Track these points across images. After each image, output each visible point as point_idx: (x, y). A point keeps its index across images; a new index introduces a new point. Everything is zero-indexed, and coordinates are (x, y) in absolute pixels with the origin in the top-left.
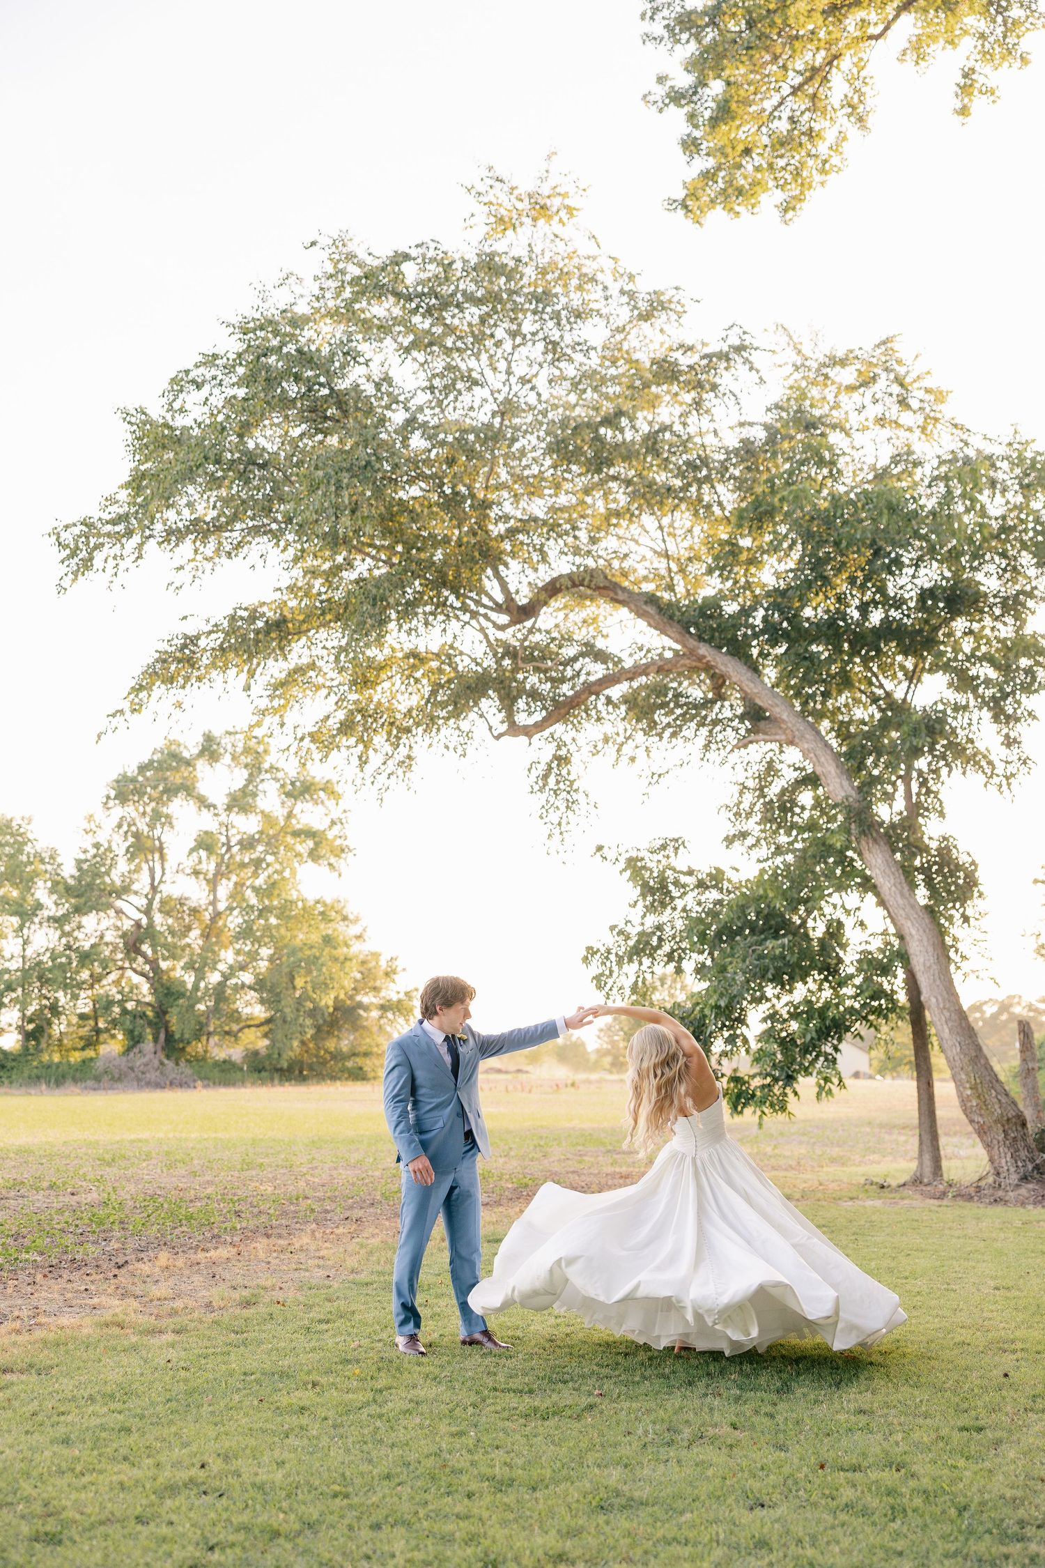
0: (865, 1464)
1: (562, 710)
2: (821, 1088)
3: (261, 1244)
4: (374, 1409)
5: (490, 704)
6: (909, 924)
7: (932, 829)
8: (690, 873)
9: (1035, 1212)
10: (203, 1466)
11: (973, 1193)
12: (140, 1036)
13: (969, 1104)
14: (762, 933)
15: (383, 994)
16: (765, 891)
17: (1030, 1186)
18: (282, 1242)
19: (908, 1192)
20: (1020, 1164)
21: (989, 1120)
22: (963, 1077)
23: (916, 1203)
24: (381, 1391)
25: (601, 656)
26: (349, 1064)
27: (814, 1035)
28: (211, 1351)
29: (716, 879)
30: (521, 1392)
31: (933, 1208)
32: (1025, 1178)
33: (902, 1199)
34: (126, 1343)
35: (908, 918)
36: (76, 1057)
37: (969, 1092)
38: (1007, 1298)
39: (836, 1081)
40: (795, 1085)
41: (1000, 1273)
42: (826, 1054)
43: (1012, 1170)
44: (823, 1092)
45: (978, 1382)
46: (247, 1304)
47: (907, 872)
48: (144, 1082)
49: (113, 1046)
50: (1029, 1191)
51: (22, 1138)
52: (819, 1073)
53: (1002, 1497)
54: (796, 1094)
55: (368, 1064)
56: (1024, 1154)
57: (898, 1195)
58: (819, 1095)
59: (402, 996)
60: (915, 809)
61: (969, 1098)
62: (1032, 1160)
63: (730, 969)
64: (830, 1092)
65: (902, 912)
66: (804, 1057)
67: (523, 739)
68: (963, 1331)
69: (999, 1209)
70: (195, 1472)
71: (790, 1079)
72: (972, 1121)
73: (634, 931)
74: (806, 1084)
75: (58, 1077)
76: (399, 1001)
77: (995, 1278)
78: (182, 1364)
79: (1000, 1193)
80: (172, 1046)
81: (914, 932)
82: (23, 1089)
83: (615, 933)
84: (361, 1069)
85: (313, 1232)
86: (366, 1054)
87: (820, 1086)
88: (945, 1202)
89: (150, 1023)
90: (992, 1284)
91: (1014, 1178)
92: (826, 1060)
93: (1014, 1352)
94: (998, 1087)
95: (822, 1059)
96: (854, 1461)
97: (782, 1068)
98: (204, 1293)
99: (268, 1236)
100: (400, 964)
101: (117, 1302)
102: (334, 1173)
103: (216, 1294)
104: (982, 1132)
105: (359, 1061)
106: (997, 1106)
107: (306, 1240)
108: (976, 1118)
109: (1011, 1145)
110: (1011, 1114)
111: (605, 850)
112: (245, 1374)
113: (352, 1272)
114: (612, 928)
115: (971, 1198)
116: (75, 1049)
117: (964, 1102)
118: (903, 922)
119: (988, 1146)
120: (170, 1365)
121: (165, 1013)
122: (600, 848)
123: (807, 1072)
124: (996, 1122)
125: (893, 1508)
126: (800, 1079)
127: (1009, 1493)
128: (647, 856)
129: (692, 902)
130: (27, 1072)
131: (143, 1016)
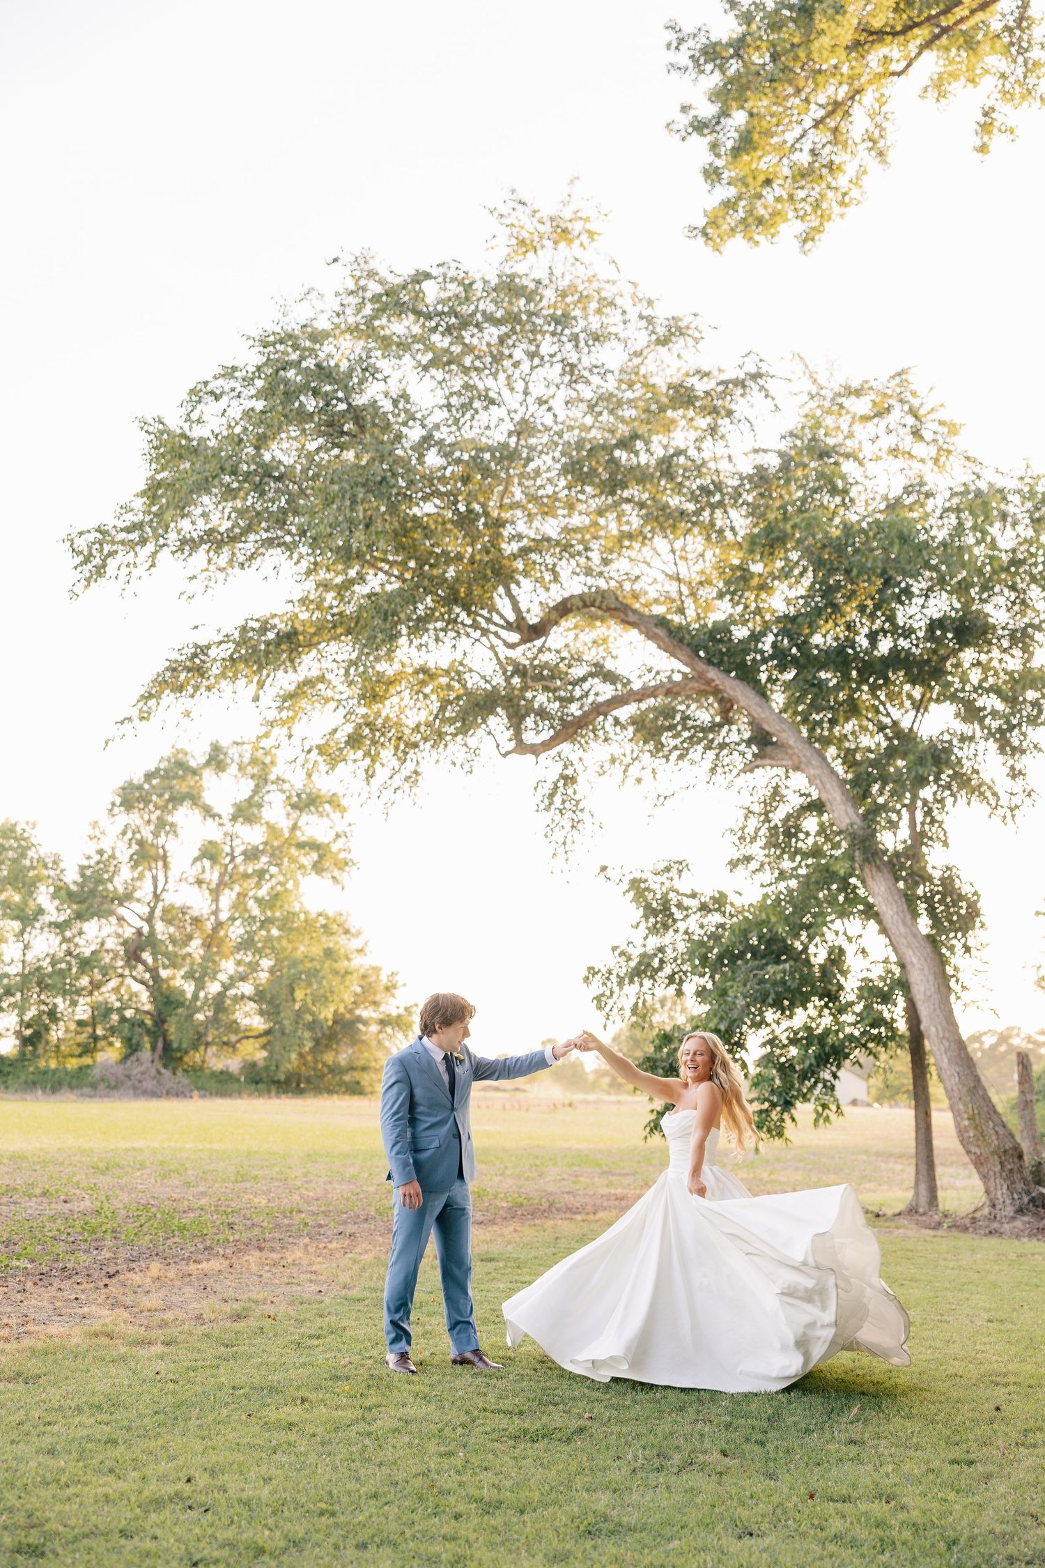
0: (855, 1495)
1: (570, 729)
2: (819, 1115)
3: (253, 1257)
4: (362, 1427)
5: (498, 722)
6: (911, 952)
7: (935, 859)
8: (693, 895)
9: (1030, 1245)
10: (189, 1481)
11: (968, 1225)
12: (138, 1044)
13: (966, 1135)
14: (763, 957)
15: (382, 1009)
16: (768, 915)
17: (1026, 1219)
18: (274, 1255)
19: (903, 1221)
20: (1016, 1196)
21: (986, 1151)
22: (961, 1107)
23: (911, 1233)
24: (370, 1409)
25: (610, 677)
26: (347, 1078)
27: (813, 1061)
28: (200, 1363)
29: (720, 902)
30: (511, 1413)
31: (929, 1239)
32: (1020, 1211)
33: (897, 1228)
34: (114, 1353)
35: (909, 946)
36: (72, 1064)
37: (966, 1123)
38: (1000, 1331)
39: (833, 1108)
40: (793, 1111)
41: (994, 1306)
42: (825, 1081)
43: (1008, 1202)
44: (820, 1118)
45: (970, 1415)
46: (238, 1317)
47: (910, 900)
48: (140, 1091)
49: (110, 1054)
50: (1024, 1223)
51: (15, 1143)
52: (818, 1099)
53: (992, 1532)
54: (793, 1120)
55: (365, 1078)
56: (1020, 1186)
57: (892, 1224)
58: (816, 1121)
59: (401, 1011)
60: (919, 838)
61: (966, 1129)
62: (1028, 1193)
63: (731, 993)
64: (827, 1119)
65: (903, 940)
66: (802, 1083)
67: (530, 757)
68: (956, 1363)
69: (994, 1241)
70: (181, 1486)
71: (788, 1105)
72: (968, 1152)
73: (635, 952)
74: (804, 1110)
75: (54, 1083)
76: (399, 1016)
77: (988, 1310)
78: (171, 1376)
79: (995, 1225)
80: (170, 1056)
81: (915, 961)
82: (19, 1095)
83: (617, 953)
84: (358, 1083)
85: (306, 1246)
86: (364, 1069)
87: (817, 1112)
88: (940, 1233)
89: (148, 1032)
90: (986, 1316)
91: (1010, 1211)
92: (825, 1086)
93: (1006, 1385)
94: (995, 1117)
95: (820, 1085)
96: (844, 1492)
97: (780, 1094)
98: (195, 1305)
99: (261, 1249)
100: (400, 979)
101: (107, 1312)
102: (329, 1187)
103: (207, 1306)
104: (978, 1163)
105: (357, 1075)
106: (994, 1138)
107: (299, 1254)
108: (974, 1149)
109: (1008, 1178)
110: (1008, 1145)
111: (609, 872)
112: (234, 1388)
113: (344, 1287)
114: (614, 949)
115: (966, 1229)
116: (72, 1056)
117: (961, 1133)
118: (904, 950)
119: (984, 1177)
120: (158, 1377)
121: (164, 1022)
122: (604, 869)
123: (805, 1098)
124: (993, 1153)
125: (882, 1540)
126: (798, 1104)
127: (999, 1528)
128: (651, 877)
129: (694, 925)
130: (23, 1077)
131: (141, 1024)
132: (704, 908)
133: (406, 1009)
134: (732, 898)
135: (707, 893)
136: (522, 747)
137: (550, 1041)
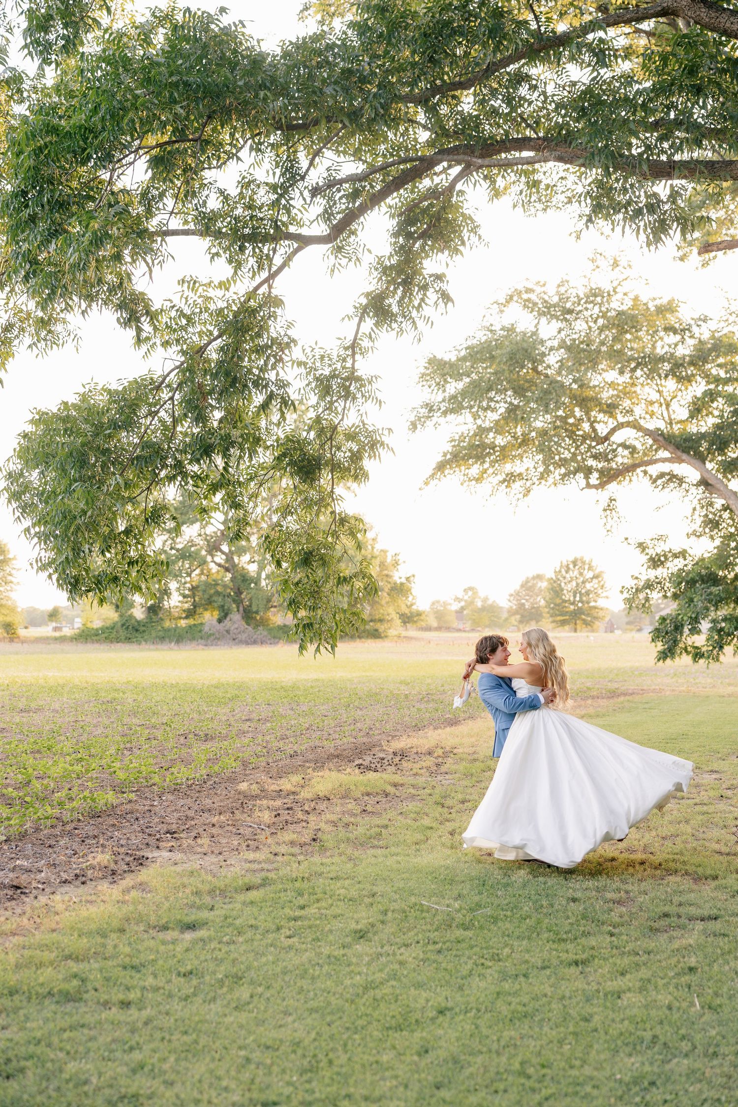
1: (609, 476)
5: (580, 476)
8: (671, 551)
12: (229, 609)
15: (391, 579)
26: (367, 627)
36: (183, 623)
40: (724, 650)
48: (236, 640)
49: (209, 617)
54: (724, 654)
55: (381, 627)
59: (403, 580)
66: (728, 638)
67: (594, 490)
71: (721, 648)
73: (644, 578)
74: (729, 650)
75: (179, 637)
76: (402, 584)
80: (248, 615)
82: (152, 647)
83: (634, 578)
84: (376, 630)
86: (381, 621)
89: (234, 601)
97: (718, 643)
100: (401, 558)
105: (378, 626)
114: (633, 576)
116: (181, 618)
121: (241, 593)
123: (729, 644)
126: (726, 647)
128: (649, 542)
129: (674, 566)
130: (154, 634)
131: (229, 595)
132: (676, 556)
133: (408, 579)
134: (689, 551)
135: (677, 549)
136: (589, 486)
137: (471, 589)
